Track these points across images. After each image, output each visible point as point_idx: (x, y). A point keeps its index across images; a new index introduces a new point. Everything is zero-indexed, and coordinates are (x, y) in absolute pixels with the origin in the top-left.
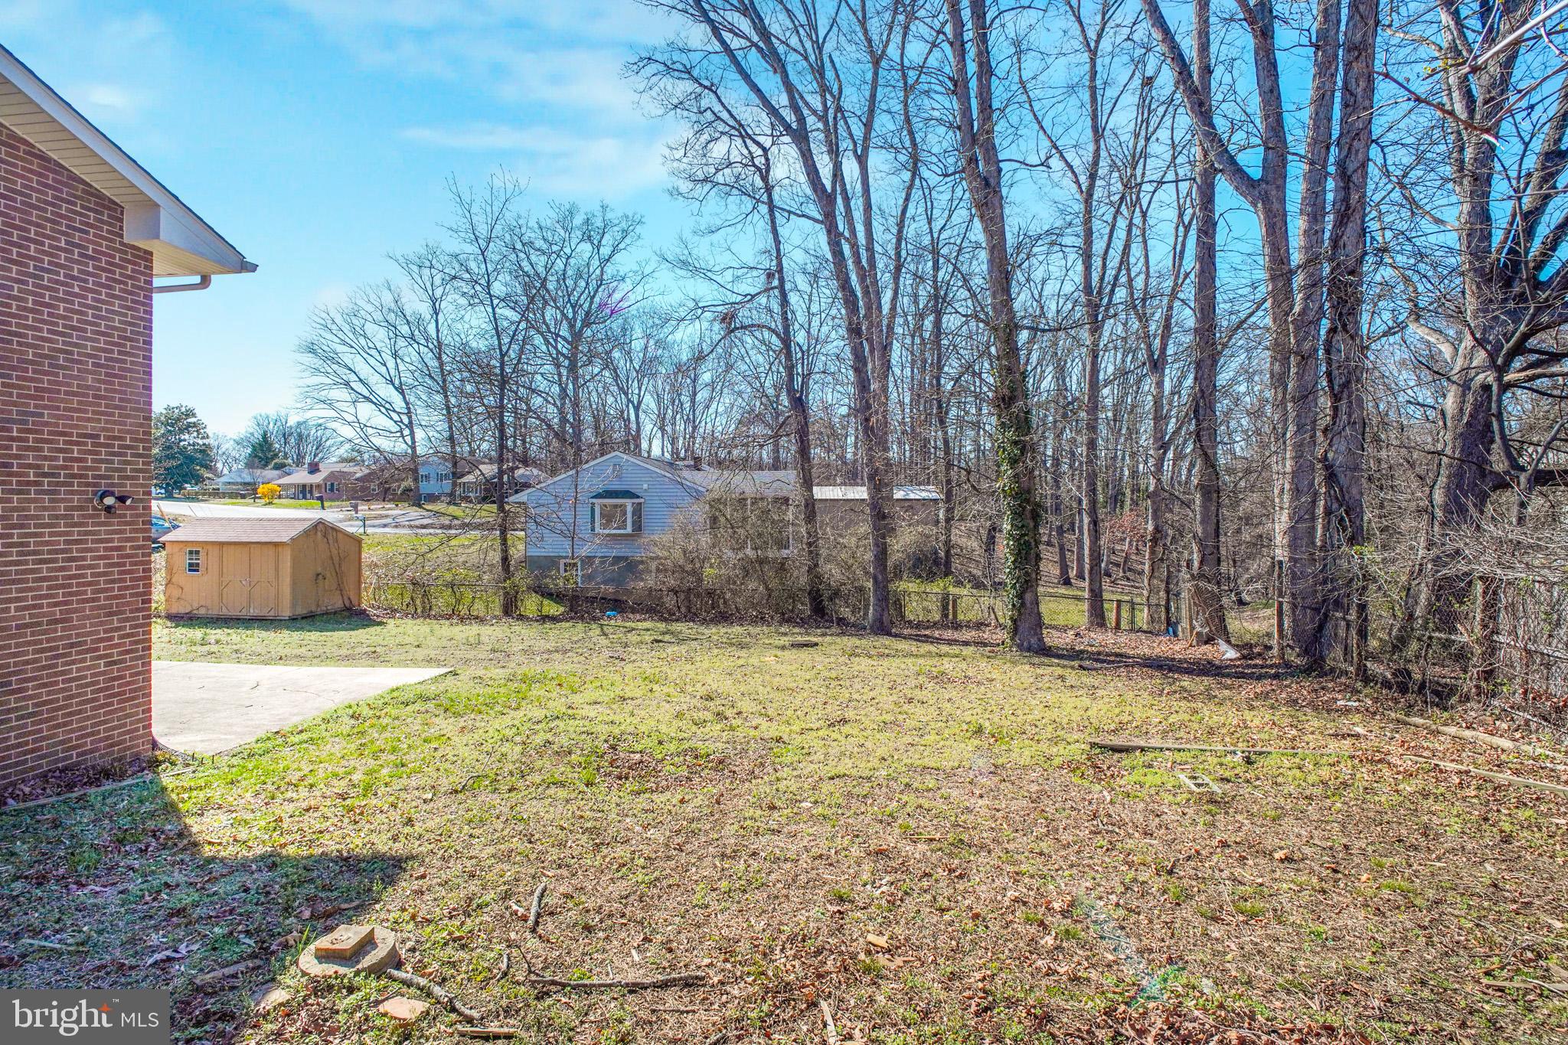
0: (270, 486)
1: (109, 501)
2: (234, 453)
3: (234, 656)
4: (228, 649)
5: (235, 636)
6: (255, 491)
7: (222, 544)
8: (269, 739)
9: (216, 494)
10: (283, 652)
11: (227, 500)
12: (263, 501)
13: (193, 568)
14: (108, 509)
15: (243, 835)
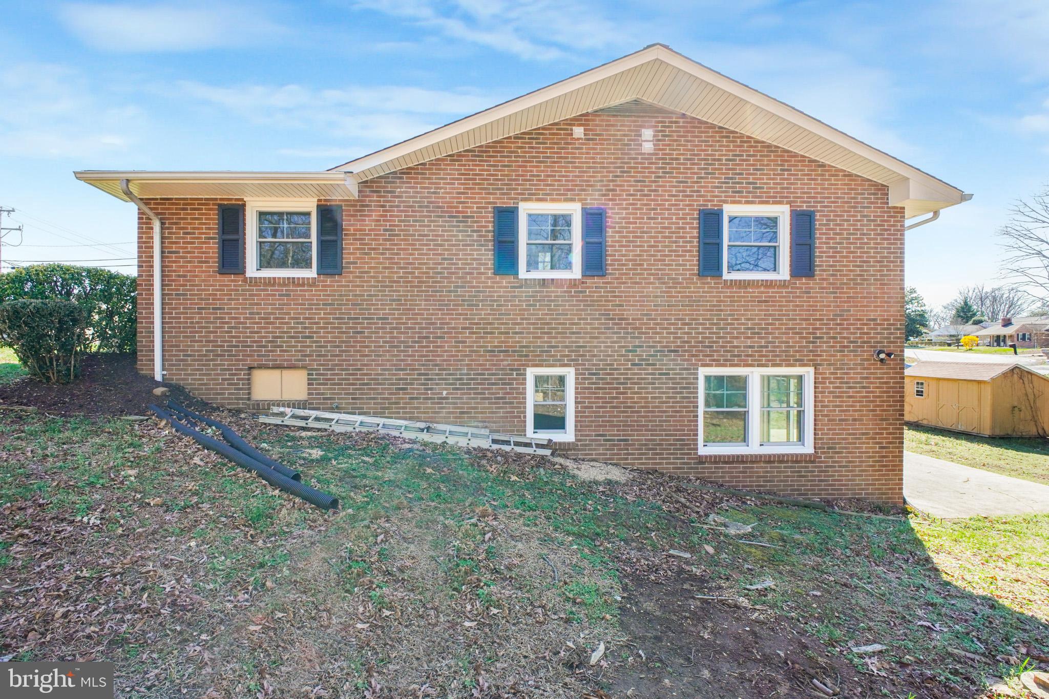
0: (970, 337)
1: (882, 356)
2: (942, 315)
3: (949, 456)
4: (944, 451)
5: (949, 443)
6: (958, 341)
7: (939, 379)
8: (979, 520)
9: (930, 343)
10: (986, 461)
11: (938, 347)
12: (964, 348)
13: (920, 393)
14: (882, 360)
15: (968, 577)
